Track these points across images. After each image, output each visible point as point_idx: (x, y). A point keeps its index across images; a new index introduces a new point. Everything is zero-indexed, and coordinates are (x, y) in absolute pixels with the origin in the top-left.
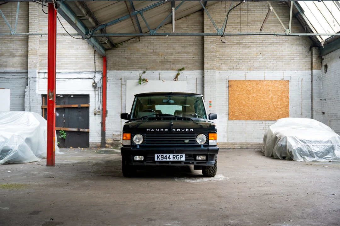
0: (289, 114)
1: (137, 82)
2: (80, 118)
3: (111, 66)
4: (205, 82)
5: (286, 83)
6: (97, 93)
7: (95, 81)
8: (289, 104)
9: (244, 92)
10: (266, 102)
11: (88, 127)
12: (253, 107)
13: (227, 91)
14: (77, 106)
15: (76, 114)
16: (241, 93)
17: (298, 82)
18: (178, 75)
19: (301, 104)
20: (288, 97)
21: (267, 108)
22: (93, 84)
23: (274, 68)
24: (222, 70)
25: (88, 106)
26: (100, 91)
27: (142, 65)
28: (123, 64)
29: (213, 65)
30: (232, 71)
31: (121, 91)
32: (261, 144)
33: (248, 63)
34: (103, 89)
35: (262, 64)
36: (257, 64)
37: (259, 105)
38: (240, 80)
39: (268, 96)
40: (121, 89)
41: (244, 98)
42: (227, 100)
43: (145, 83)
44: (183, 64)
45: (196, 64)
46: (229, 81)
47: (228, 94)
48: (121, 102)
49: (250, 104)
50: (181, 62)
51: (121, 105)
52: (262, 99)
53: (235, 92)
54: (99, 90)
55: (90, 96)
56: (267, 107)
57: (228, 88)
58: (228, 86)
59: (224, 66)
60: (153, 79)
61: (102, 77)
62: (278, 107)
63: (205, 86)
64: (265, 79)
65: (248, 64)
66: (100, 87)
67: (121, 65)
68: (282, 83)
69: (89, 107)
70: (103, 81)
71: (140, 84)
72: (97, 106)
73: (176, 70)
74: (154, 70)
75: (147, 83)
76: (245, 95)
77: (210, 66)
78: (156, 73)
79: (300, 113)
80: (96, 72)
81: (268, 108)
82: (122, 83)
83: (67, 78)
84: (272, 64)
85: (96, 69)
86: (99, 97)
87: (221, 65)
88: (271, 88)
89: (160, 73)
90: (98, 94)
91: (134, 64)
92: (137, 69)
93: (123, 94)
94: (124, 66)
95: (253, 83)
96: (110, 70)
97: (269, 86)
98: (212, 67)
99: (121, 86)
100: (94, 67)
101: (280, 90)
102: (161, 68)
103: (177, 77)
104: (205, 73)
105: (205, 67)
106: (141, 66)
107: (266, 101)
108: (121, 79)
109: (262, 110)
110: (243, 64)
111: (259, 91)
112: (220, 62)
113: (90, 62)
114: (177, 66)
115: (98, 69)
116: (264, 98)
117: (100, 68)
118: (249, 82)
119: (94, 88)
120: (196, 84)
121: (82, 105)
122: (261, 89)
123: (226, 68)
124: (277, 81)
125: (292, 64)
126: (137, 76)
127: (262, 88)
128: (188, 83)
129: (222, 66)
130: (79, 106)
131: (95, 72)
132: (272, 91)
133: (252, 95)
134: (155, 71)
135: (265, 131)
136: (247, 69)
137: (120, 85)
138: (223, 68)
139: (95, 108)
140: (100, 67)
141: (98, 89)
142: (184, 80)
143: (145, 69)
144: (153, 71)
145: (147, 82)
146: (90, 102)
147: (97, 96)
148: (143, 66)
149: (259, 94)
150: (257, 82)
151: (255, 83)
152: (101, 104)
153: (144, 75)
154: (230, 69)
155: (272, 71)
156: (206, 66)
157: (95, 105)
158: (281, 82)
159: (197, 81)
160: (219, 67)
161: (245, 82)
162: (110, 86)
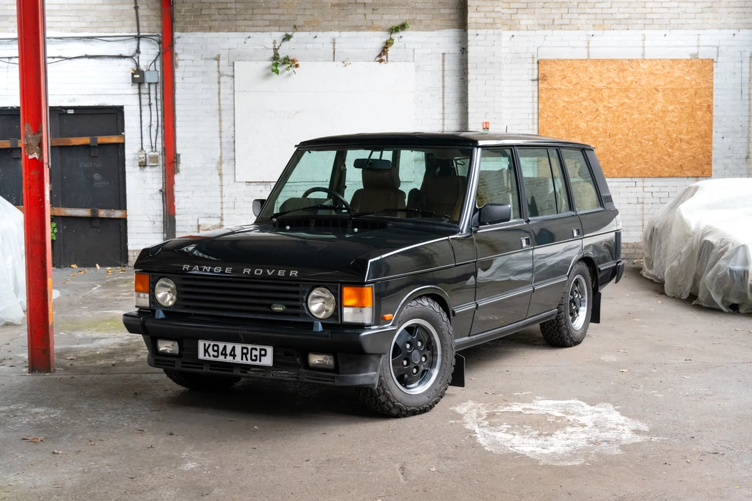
0: (714, 157)
1: (268, 68)
2: (97, 176)
3: (188, 19)
4: (469, 66)
5: (705, 67)
6: (145, 101)
7: (138, 65)
8: (712, 131)
9: (583, 95)
10: (647, 122)
11: (121, 203)
12: (608, 140)
13: (534, 91)
14: (85, 140)
15: (86, 166)
16: (576, 97)
17: (740, 63)
18: (388, 44)
19: (746, 130)
20: (709, 108)
21: (649, 140)
22: (133, 74)
23: (671, 20)
24: (519, 30)
25: (121, 141)
26: (156, 94)
27: (280, 15)
28: (223, 11)
29: (493, 15)
30: (548, 32)
31: (219, 93)
32: (630, 246)
33: (594, 7)
34: (163, 88)
35: (638, 10)
36: (621, 10)
37: (627, 132)
38: (571, 60)
39: (653, 105)
40: (219, 89)
41: (583, 111)
42: (533, 119)
43: (291, 70)
44: (403, 11)
45: (442, 11)
46: (538, 63)
47: (536, 100)
48: (220, 127)
49: (601, 130)
50: (396, 5)
51: (220, 137)
52: (636, 116)
53: (556, 96)
54: (153, 92)
55: (126, 110)
56: (651, 137)
57: (536, 82)
58: (535, 77)
59: (526, 16)
60: (315, 59)
61: (159, 53)
62: (682, 137)
63: (470, 77)
64: (643, 54)
65: (594, 11)
66: (156, 83)
67: (217, 17)
68: (694, 68)
69: (123, 144)
70: (163, 65)
71: (277, 72)
72: (146, 141)
73: (383, 30)
74: (318, 31)
75: (295, 69)
76: (585, 103)
77: (486, 17)
78: (325, 38)
79: (744, 155)
80: (143, 37)
81: (653, 141)
82: (221, 70)
83: (54, 58)
84: (666, 10)
85: (141, 29)
86: (154, 113)
87: (517, 13)
88: (660, 82)
89: (334, 40)
90: (150, 105)
91: (255, 11)
92: (266, 28)
93: (226, 103)
94: (226, 17)
95: (610, 67)
96: (183, 31)
97: (655, 75)
98: (490, 21)
99: (219, 78)
100: (135, 23)
101: (687, 89)
102: (337, 23)
103: (384, 50)
104: (469, 38)
105: (469, 20)
106: (277, 17)
107: (647, 119)
108: (218, 59)
109: (636, 148)
110: (579, 11)
111: (627, 90)
112: (512, 5)
113: (120, 7)
114: (386, 17)
115: (146, 29)
116: (641, 113)
117: (151, 24)
118: (599, 64)
119: (136, 86)
120: (443, 70)
121: (102, 139)
122: (632, 86)
123: (531, 22)
124: (680, 60)
125: (724, 10)
126: (268, 49)
127: (634, 83)
128: (417, 68)
129: (519, 16)
130: (91, 140)
131: (138, 38)
132: (664, 90)
133: (605, 103)
134: (319, 34)
135: (643, 209)
136: (594, 26)
137: (217, 75)
138: (523, 22)
139: (142, 149)
140: (154, 23)
141: (149, 88)
142: (406, 61)
143: (290, 29)
144: (314, 34)
145: (297, 66)
146: (126, 129)
147: (146, 110)
148: (283, 18)
149: (627, 101)
150: (622, 65)
151: (614, 66)
152: (160, 134)
153: (286, 45)
154: (544, 27)
155: (664, 32)
156: (472, 16)
157: (142, 138)
158: (692, 65)
159: (446, 63)
160: (511, 20)
161: (586, 65)
162: (186, 80)
